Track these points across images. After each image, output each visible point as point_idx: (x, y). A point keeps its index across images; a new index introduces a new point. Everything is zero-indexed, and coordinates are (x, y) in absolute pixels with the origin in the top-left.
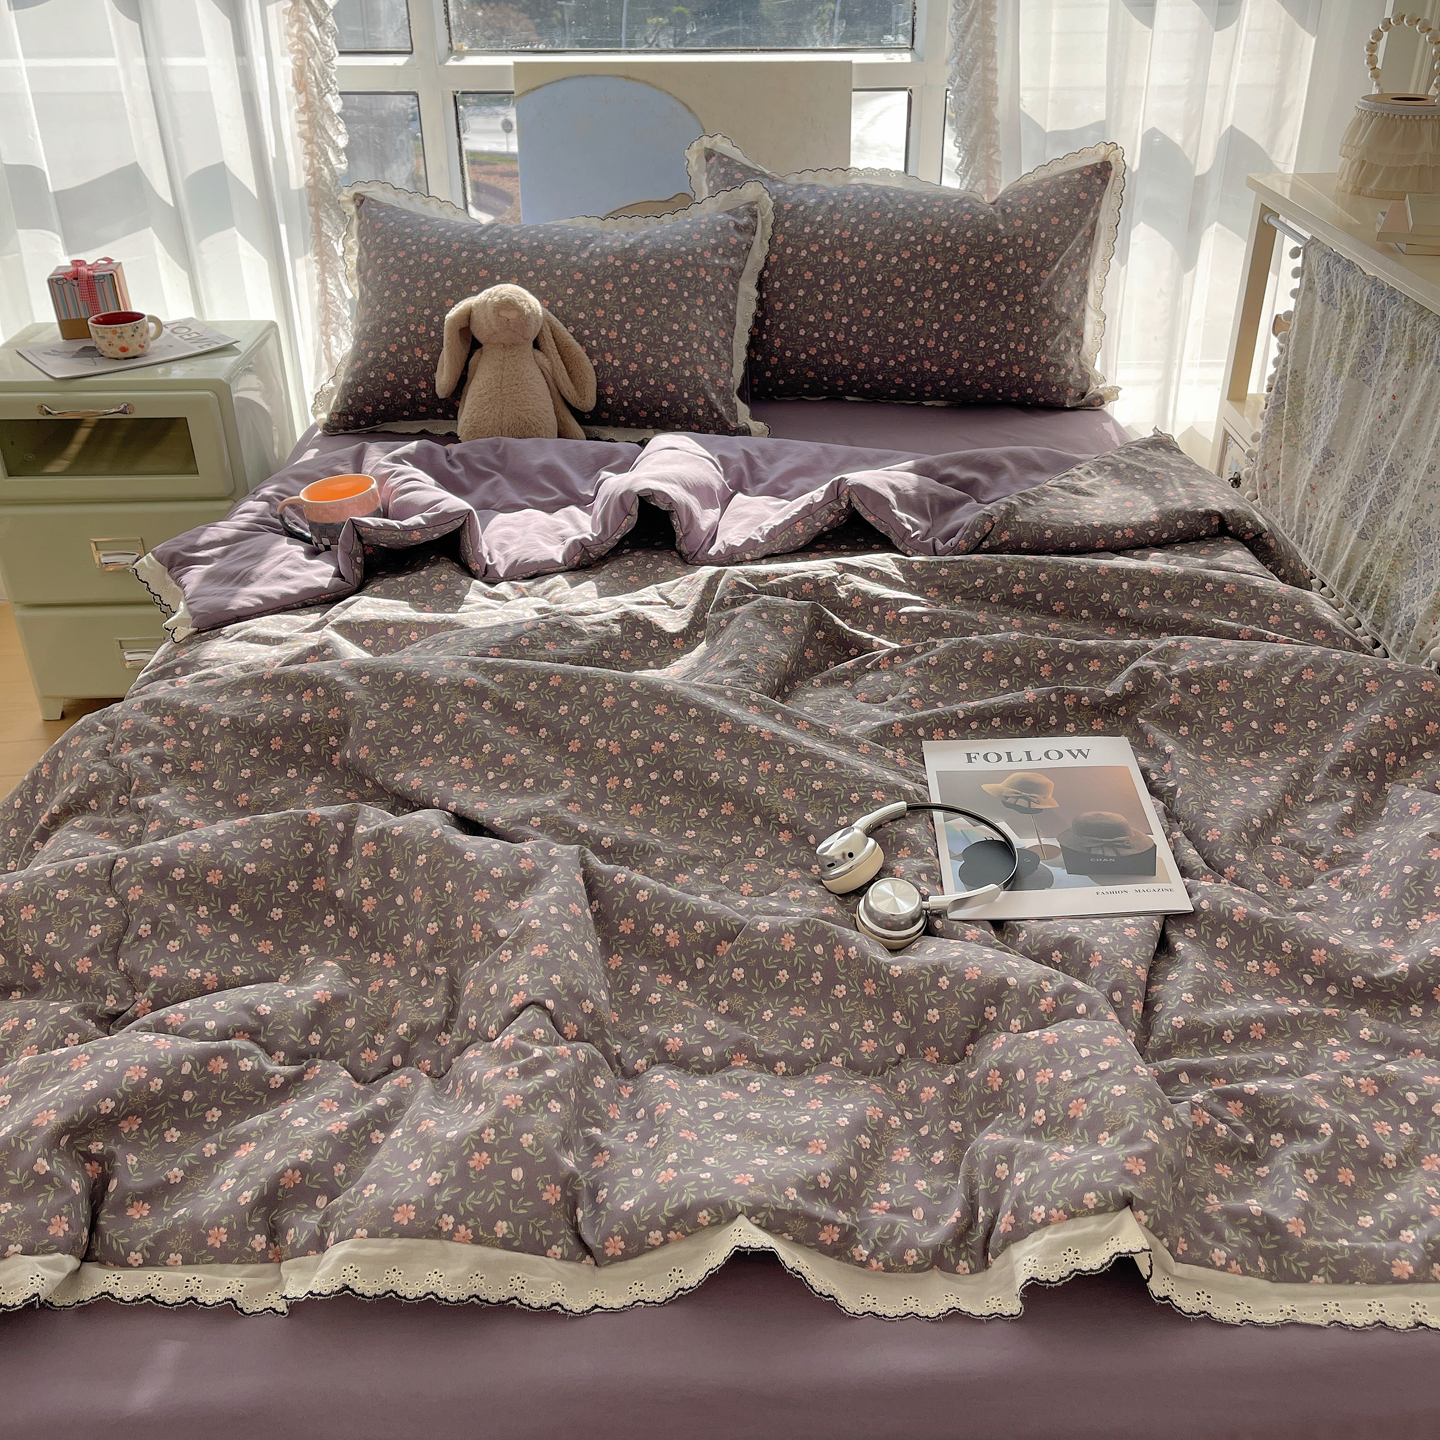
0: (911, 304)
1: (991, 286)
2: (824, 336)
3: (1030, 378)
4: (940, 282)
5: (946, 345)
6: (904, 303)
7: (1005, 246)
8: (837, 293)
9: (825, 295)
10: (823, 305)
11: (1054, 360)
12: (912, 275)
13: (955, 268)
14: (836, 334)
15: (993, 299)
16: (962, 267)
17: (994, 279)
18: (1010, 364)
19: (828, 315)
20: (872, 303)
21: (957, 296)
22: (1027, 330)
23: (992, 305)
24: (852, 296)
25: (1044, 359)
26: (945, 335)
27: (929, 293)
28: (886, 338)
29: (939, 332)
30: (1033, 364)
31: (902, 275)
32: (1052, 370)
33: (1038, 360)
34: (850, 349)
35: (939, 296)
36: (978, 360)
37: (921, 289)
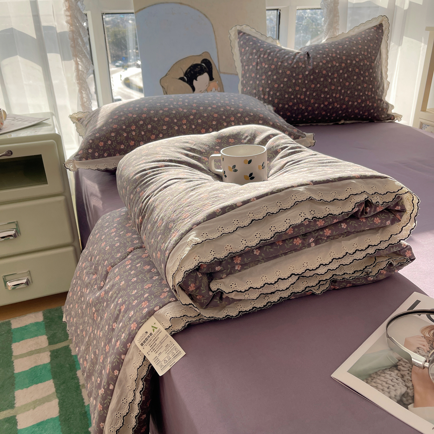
0: (330, 81)
1: (357, 70)
2: (296, 97)
3: (373, 105)
4: (339, 71)
5: (343, 95)
6: (327, 80)
7: (358, 55)
8: (301, 79)
9: (296, 80)
10: (295, 84)
11: (380, 98)
12: (328, 69)
13: (343, 65)
14: (301, 96)
15: (358, 75)
16: (346, 64)
17: (358, 68)
18: (365, 101)
19: (297, 88)
20: (315, 82)
21: (346, 75)
22: (371, 86)
23: (358, 78)
24: (307, 80)
25: (377, 98)
26: (343, 91)
27: (336, 75)
28: (321, 95)
29: (341, 90)
30: (373, 100)
31: (325, 69)
32: (379, 102)
33: (375, 98)
34: (306, 102)
35: (340, 76)
36: (355, 100)
37: (333, 74)
